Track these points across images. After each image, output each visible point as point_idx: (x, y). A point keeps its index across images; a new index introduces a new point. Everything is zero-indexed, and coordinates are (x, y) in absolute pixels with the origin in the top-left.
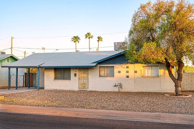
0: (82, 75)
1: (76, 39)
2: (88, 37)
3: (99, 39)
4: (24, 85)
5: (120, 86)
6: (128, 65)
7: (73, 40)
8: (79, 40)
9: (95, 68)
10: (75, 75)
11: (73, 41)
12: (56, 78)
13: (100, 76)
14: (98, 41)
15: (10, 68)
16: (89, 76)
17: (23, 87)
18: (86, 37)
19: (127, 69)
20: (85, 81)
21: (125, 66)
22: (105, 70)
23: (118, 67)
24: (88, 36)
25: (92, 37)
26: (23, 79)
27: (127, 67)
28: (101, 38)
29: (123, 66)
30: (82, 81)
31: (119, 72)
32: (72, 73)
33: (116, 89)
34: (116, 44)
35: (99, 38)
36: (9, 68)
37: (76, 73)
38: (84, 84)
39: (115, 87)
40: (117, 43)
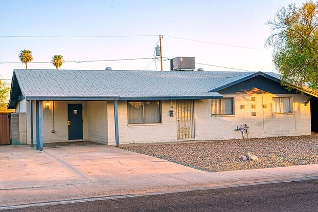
0: (183, 113)
5: (245, 128)
6: (254, 96)
9: (204, 101)
10: (171, 113)
16: (195, 115)
19: (253, 101)
20: (188, 124)
21: (249, 97)
22: (216, 105)
23: (240, 98)
27: (253, 99)
29: (247, 97)
30: (182, 125)
31: (242, 107)
32: (165, 109)
33: (238, 136)
34: (181, 59)
37: (171, 110)
39: (237, 132)
40: (183, 58)
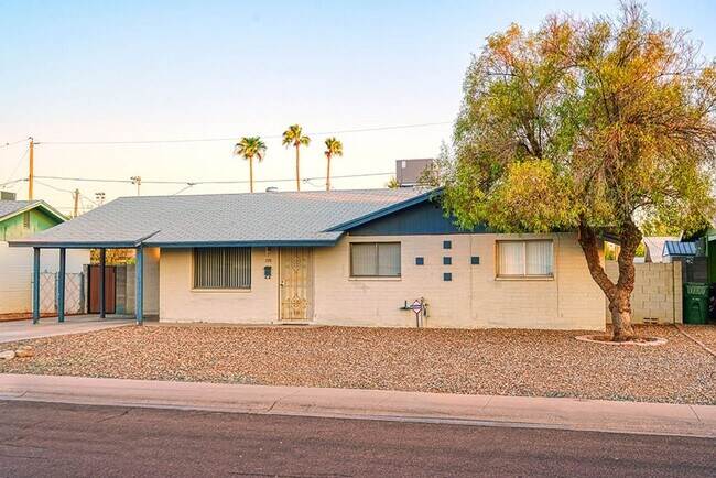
0: (292, 272)
1: (251, 147)
2: (294, 141)
3: (333, 147)
4: (82, 308)
5: (422, 308)
6: (449, 237)
7: (240, 152)
8: (261, 151)
10: (268, 271)
11: (243, 154)
12: (199, 283)
13: (352, 276)
14: (328, 154)
15: (39, 248)
16: (315, 275)
17: (80, 313)
18: (287, 140)
19: (446, 250)
20: (302, 293)
24: (293, 136)
25: (307, 142)
26: (79, 288)
27: (447, 245)
28: (338, 145)
30: (290, 294)
31: (420, 261)
32: (258, 264)
33: (409, 321)
34: (404, 165)
35: (329, 143)
36: (37, 249)
37: (269, 265)
38: (298, 303)
39: (405, 312)
40: (407, 161)
